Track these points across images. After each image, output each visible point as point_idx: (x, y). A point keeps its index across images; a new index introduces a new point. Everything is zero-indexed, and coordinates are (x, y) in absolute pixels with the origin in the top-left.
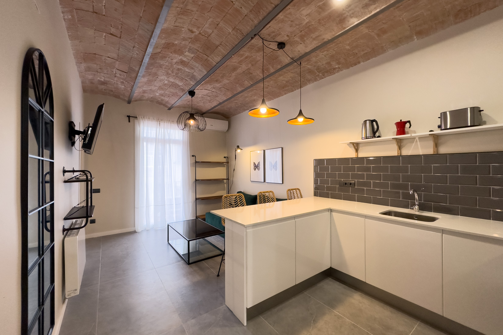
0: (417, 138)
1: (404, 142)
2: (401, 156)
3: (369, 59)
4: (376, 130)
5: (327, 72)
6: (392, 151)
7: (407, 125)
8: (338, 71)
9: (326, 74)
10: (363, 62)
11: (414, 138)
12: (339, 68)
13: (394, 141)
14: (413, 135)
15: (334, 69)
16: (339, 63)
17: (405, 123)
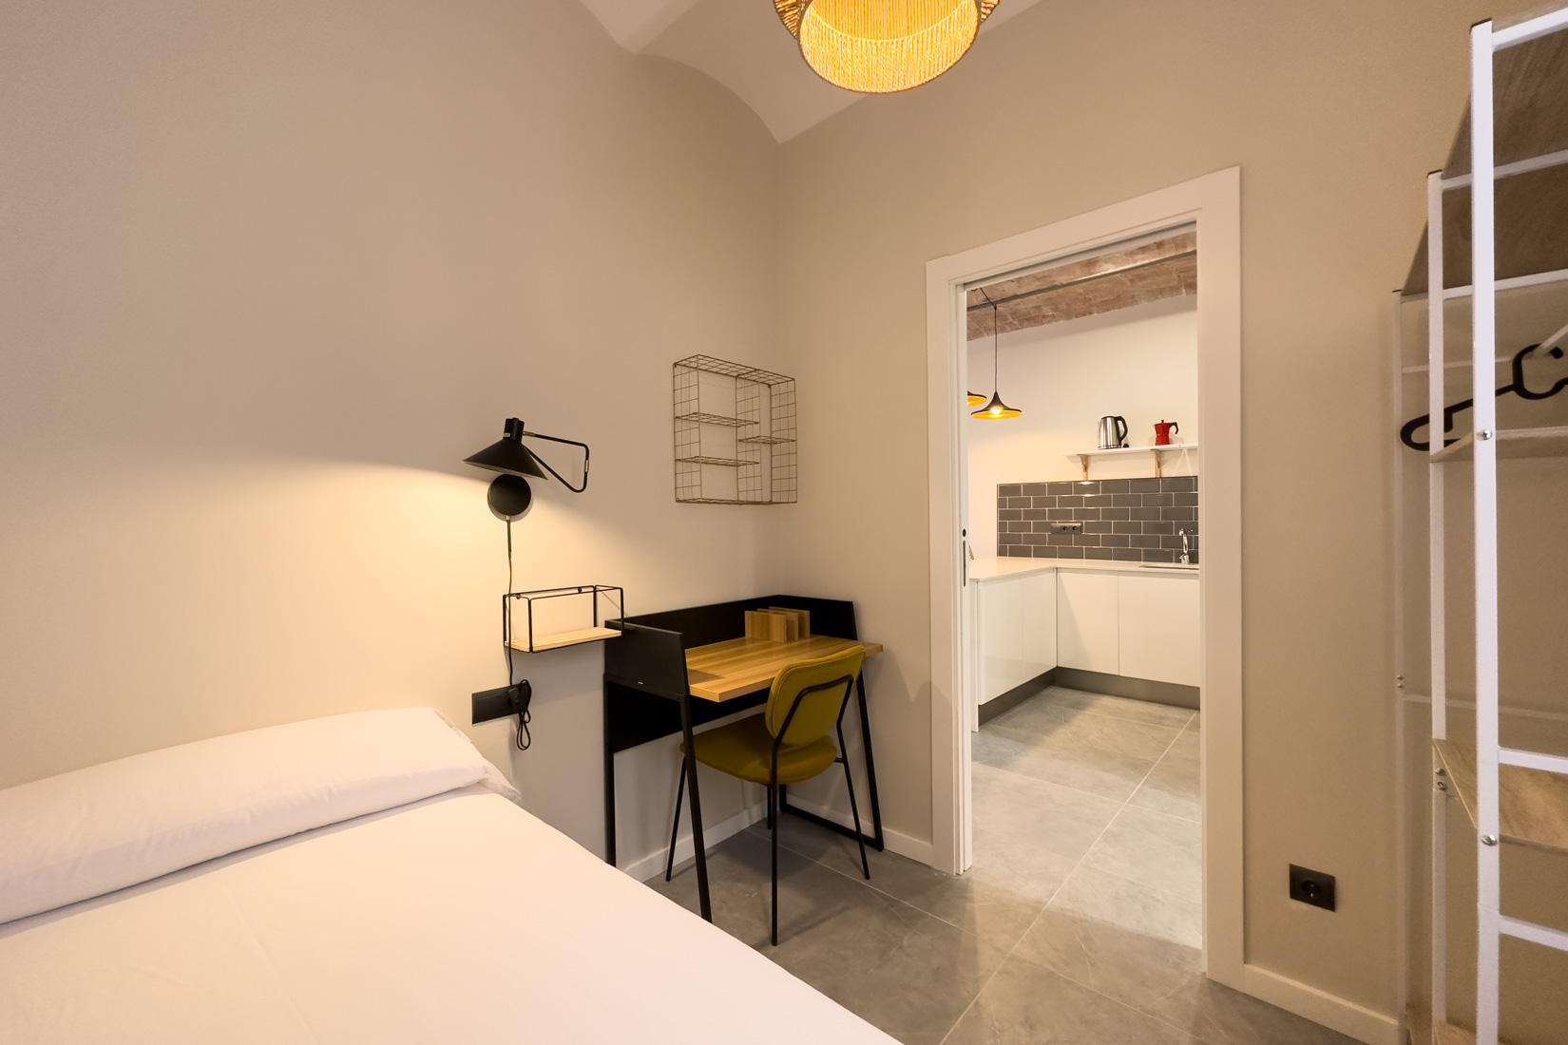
0: (1185, 451)
1: (1166, 456)
2: (1161, 478)
3: (1108, 310)
4: (1121, 435)
5: (1028, 320)
6: (1146, 470)
7: (1173, 429)
8: (1050, 322)
9: (1026, 323)
10: (1098, 313)
11: (1181, 450)
12: (1053, 316)
13: (1153, 454)
14: (1182, 446)
15: (1044, 317)
16: (1055, 309)
17: (1169, 425)
